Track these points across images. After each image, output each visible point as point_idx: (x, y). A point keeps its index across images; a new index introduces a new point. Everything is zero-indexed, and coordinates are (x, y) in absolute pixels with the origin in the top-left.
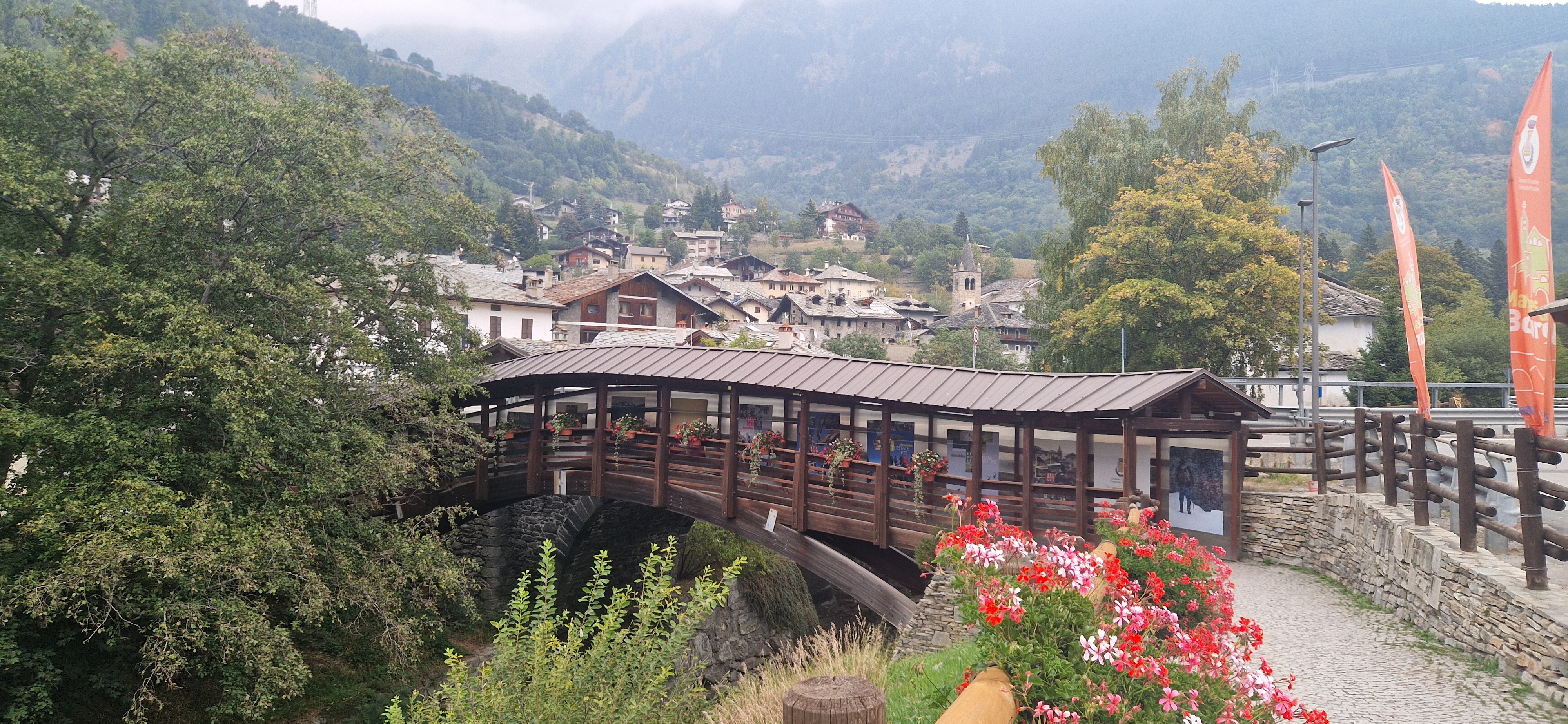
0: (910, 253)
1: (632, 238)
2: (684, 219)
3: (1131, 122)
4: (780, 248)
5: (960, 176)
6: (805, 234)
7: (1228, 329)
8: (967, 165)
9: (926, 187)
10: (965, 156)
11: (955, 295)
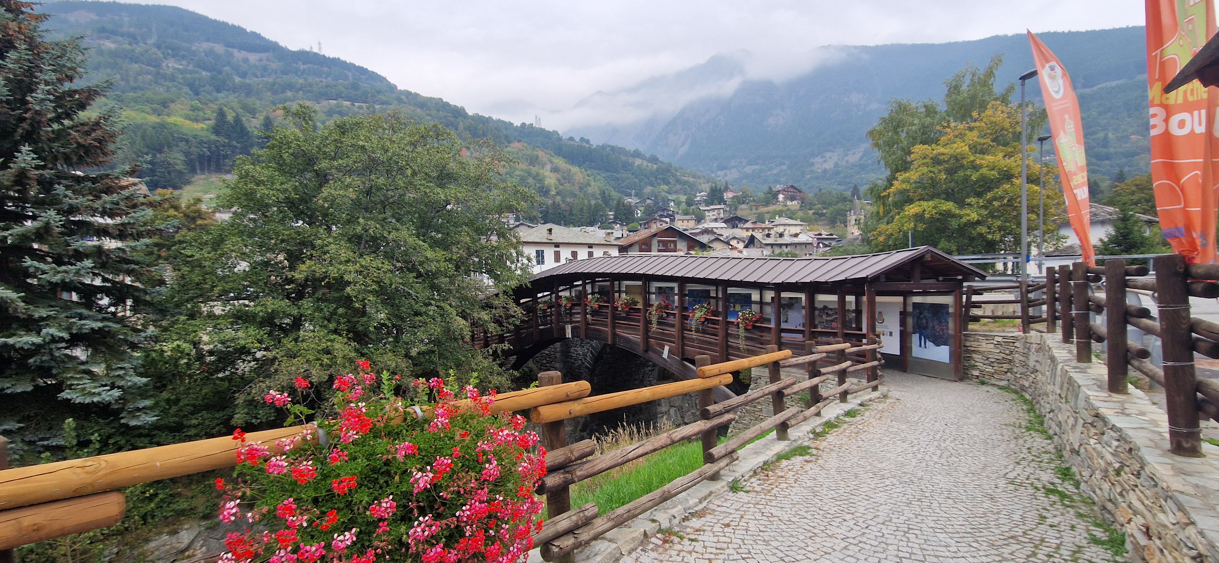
0: (825, 208)
1: (680, 212)
2: (705, 201)
3: (925, 106)
4: (754, 211)
5: (856, 166)
6: (767, 203)
7: (989, 228)
8: (860, 160)
9: (837, 173)
10: (858, 156)
11: (849, 228)
